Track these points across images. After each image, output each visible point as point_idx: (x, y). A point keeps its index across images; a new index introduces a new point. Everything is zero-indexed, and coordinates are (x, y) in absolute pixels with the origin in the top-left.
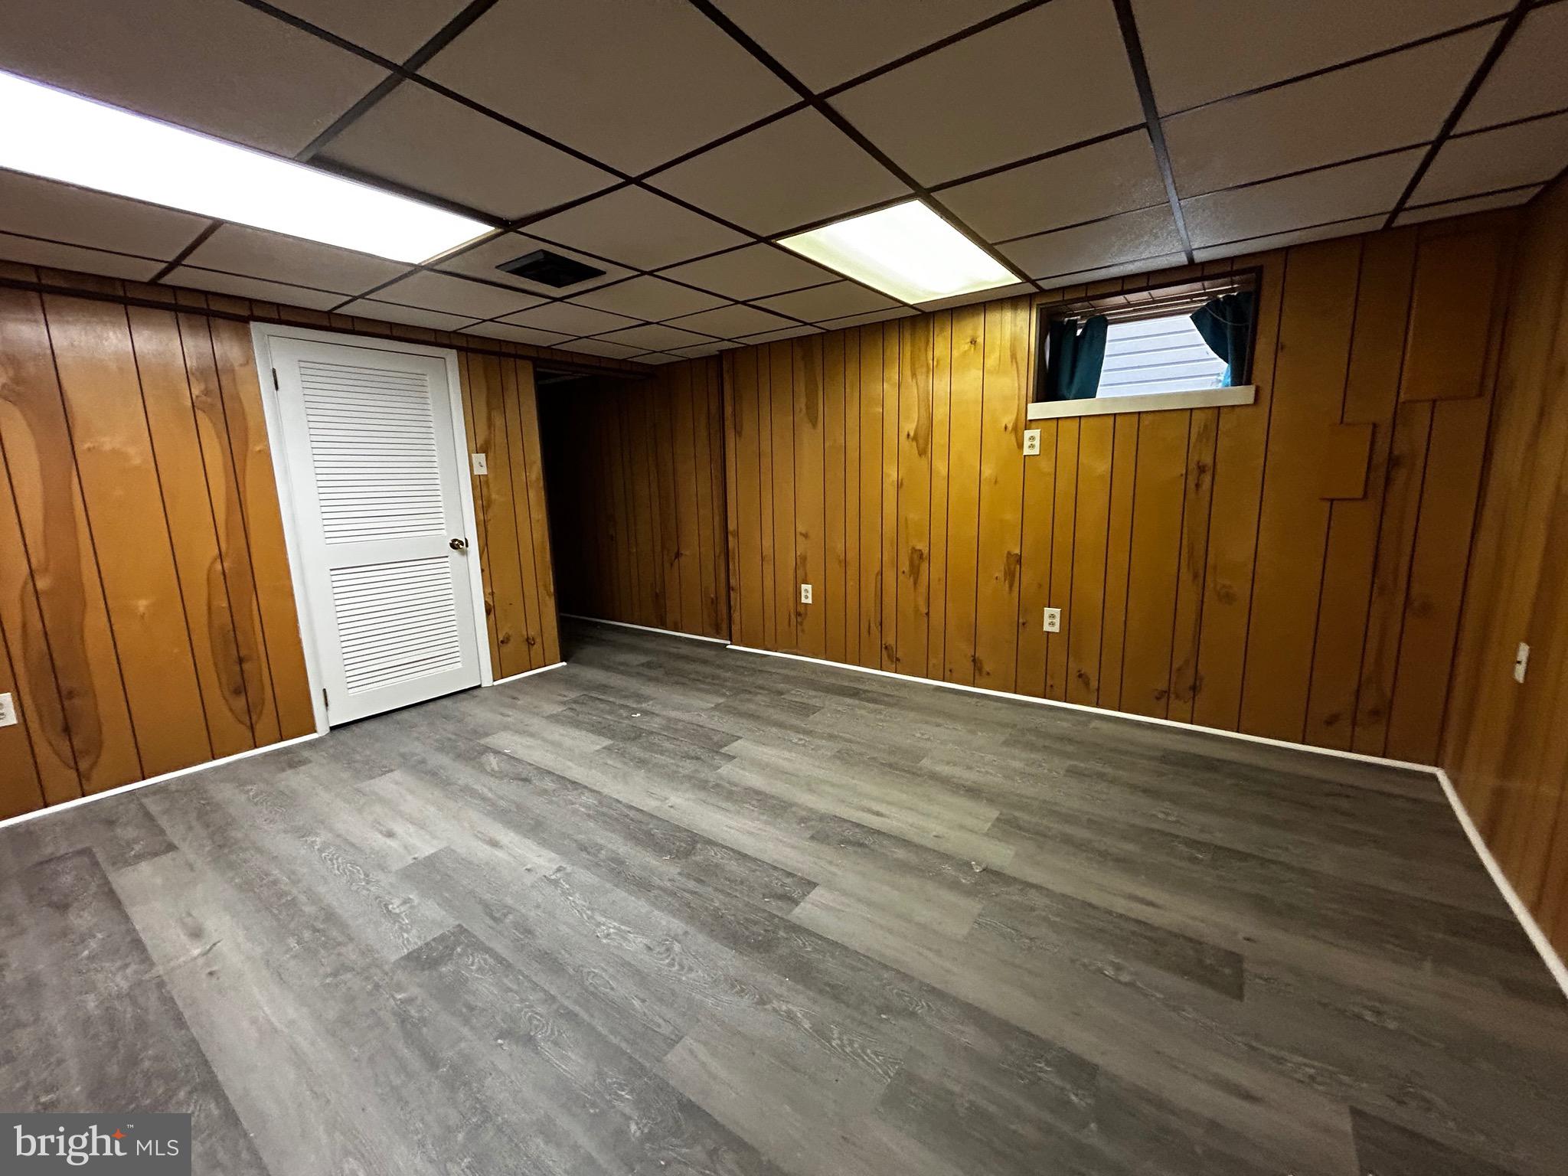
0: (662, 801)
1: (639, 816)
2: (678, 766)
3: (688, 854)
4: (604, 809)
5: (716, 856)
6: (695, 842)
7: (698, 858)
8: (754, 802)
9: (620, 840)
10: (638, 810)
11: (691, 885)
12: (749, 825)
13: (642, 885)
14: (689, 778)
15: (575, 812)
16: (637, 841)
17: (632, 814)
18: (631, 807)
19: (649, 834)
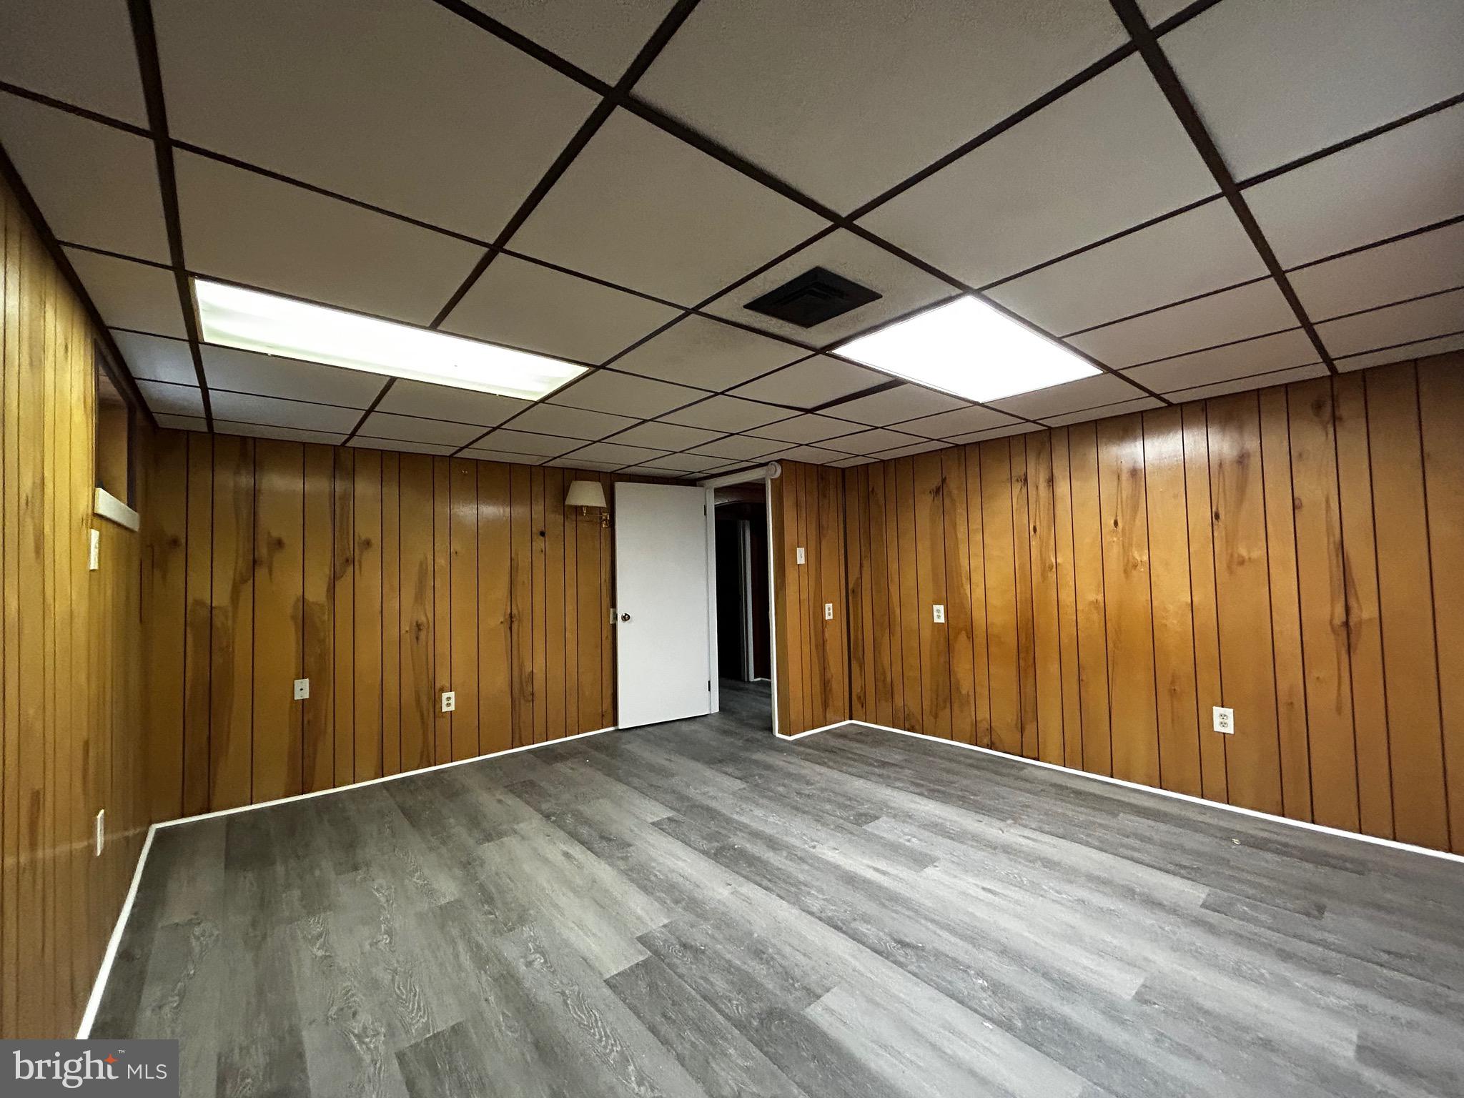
0: (737, 892)
1: (758, 879)
2: (713, 937)
3: (723, 848)
4: (793, 889)
5: (705, 845)
6: (715, 854)
7: (716, 844)
8: (653, 878)
9: (772, 861)
10: (760, 885)
11: (724, 832)
12: (670, 862)
13: (755, 835)
14: (703, 916)
15: (821, 891)
16: (759, 859)
17: (765, 882)
18: (766, 889)
19: (750, 865)
